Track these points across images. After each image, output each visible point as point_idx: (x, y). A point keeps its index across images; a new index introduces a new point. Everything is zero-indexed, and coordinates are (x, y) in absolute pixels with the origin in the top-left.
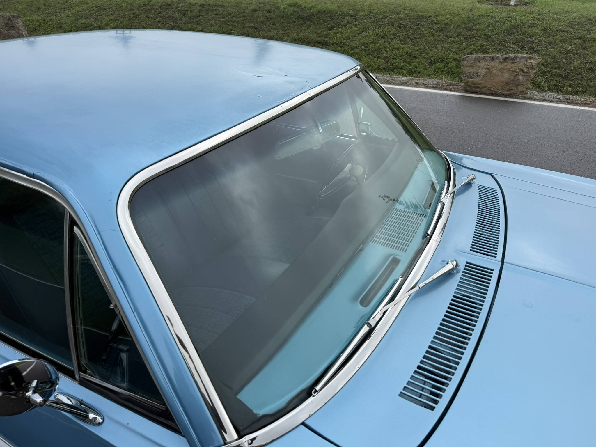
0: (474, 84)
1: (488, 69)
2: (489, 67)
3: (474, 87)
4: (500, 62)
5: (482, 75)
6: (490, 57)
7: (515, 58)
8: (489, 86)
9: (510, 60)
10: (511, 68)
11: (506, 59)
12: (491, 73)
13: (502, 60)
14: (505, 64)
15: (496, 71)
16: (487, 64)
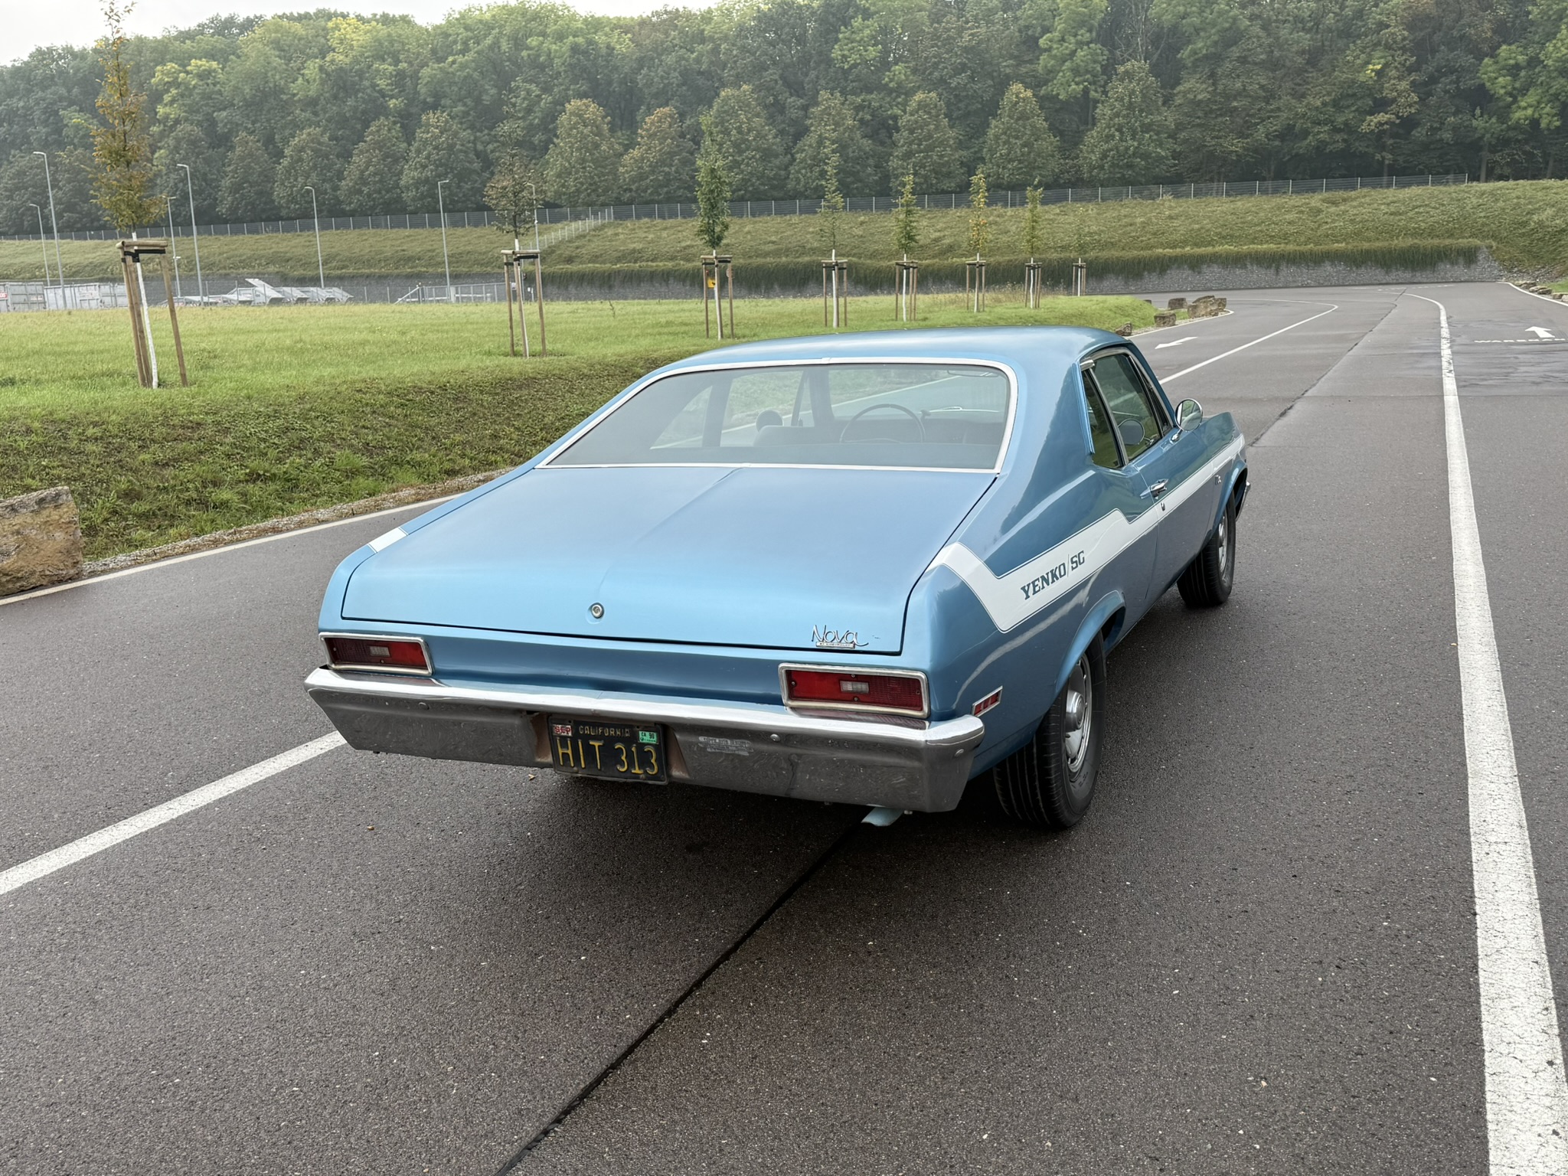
0: (7, 575)
1: (18, 533)
2: (16, 528)
3: (8, 581)
4: (32, 511)
5: (12, 548)
6: (7, 507)
7: (58, 495)
8: (40, 568)
9: (50, 503)
10: (61, 517)
11: (41, 501)
12: (26, 539)
13: (36, 507)
14: (45, 513)
15: (34, 532)
16: (7, 522)
